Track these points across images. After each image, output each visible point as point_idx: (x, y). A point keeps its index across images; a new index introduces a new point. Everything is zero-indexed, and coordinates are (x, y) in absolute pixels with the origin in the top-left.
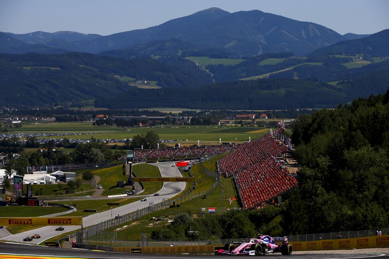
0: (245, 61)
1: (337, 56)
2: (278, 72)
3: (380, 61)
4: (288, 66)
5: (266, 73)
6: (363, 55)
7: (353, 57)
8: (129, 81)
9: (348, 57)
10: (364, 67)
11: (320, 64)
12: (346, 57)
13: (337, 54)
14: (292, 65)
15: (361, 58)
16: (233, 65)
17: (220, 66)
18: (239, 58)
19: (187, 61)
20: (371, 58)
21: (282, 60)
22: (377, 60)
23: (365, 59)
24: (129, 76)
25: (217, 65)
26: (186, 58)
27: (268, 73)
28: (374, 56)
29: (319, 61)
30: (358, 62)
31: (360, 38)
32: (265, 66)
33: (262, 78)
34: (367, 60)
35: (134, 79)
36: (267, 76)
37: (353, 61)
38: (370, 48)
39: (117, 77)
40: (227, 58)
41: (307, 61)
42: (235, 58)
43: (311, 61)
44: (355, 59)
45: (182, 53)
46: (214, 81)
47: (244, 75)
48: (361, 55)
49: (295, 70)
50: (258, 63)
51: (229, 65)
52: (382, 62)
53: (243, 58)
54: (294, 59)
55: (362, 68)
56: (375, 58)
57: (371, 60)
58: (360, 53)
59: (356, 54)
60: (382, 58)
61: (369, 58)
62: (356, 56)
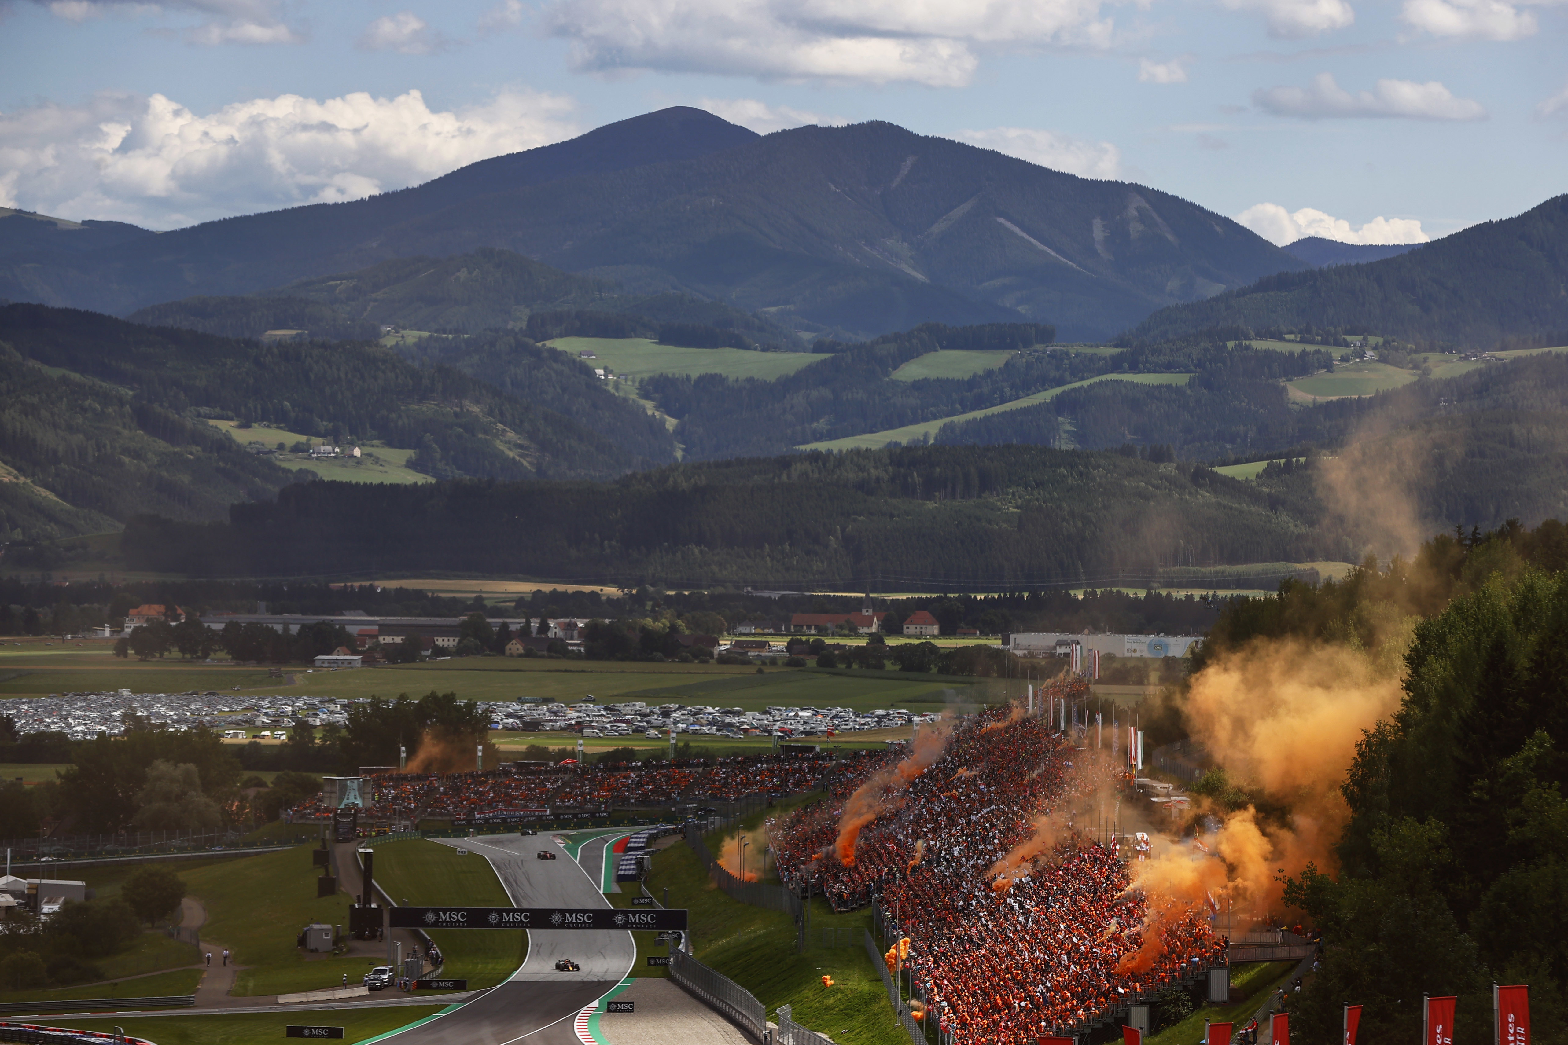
0: (824, 362)
1: (1259, 345)
2: (979, 414)
3: (1462, 370)
4: (1027, 387)
5: (925, 419)
6: (1380, 340)
7: (1332, 349)
8: (281, 447)
9: (1310, 348)
11: (1179, 379)
12: (1297, 348)
13: (1260, 336)
14: (1045, 383)
15: (1371, 355)
16: (772, 379)
17: (710, 381)
18: (796, 347)
19: (555, 354)
21: (994, 360)
22: (1447, 366)
23: (1386, 360)
24: (281, 420)
25: (694, 375)
26: (549, 344)
27: (935, 417)
28: (1432, 349)
29: (1169, 367)
30: (1354, 375)
31: (1363, 261)
32: (919, 386)
33: (904, 442)
34: (1400, 365)
35: (303, 438)
36: (926, 435)
37: (1330, 369)
39: (225, 426)
40: (739, 344)
41: (1116, 365)
42: (776, 348)
43: (1134, 368)
44: (1345, 359)
45: (531, 319)
46: (679, 454)
47: (821, 424)
48: (1373, 340)
49: (1060, 405)
50: (887, 374)
51: (750, 380)
52: (1468, 375)
53: (818, 348)
54: (1053, 356)
56: (1434, 357)
57: (1416, 367)
58: (1364, 331)
59: (1349, 338)
60: (1467, 358)
61: (1409, 354)
62: (1347, 344)
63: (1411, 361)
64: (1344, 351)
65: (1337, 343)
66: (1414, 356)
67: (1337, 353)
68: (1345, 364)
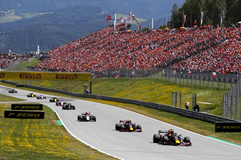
3: (32, 16)
6: (15, 10)
7: (5, 12)
9: (1, 12)
10: (17, 22)
15: (13, 13)
20: (23, 14)
22: (28, 16)
23: (16, 14)
28: (25, 12)
30: (10, 17)
34: (18, 15)
37: (5, 16)
38: (20, 5)
44: (8, 14)
48: (13, 10)
52: (33, 18)
55: (14, 23)
56: (26, 14)
57: (22, 16)
58: (11, 9)
59: (8, 10)
60: (32, 14)
61: (21, 13)
62: (8, 11)
63: (21, 15)
64: (7, 12)
65: (6, 11)
66: (21, 14)
67: (6, 12)
68: (7, 15)
